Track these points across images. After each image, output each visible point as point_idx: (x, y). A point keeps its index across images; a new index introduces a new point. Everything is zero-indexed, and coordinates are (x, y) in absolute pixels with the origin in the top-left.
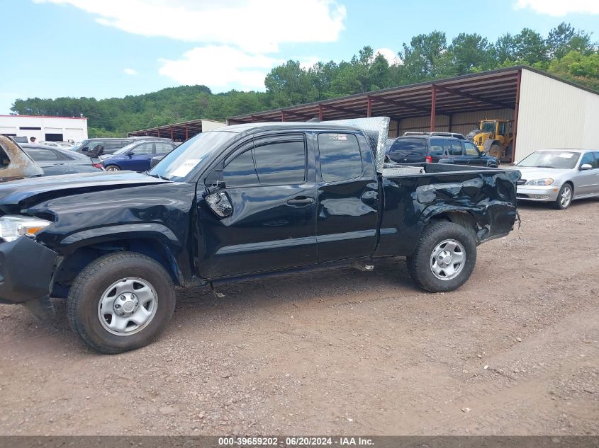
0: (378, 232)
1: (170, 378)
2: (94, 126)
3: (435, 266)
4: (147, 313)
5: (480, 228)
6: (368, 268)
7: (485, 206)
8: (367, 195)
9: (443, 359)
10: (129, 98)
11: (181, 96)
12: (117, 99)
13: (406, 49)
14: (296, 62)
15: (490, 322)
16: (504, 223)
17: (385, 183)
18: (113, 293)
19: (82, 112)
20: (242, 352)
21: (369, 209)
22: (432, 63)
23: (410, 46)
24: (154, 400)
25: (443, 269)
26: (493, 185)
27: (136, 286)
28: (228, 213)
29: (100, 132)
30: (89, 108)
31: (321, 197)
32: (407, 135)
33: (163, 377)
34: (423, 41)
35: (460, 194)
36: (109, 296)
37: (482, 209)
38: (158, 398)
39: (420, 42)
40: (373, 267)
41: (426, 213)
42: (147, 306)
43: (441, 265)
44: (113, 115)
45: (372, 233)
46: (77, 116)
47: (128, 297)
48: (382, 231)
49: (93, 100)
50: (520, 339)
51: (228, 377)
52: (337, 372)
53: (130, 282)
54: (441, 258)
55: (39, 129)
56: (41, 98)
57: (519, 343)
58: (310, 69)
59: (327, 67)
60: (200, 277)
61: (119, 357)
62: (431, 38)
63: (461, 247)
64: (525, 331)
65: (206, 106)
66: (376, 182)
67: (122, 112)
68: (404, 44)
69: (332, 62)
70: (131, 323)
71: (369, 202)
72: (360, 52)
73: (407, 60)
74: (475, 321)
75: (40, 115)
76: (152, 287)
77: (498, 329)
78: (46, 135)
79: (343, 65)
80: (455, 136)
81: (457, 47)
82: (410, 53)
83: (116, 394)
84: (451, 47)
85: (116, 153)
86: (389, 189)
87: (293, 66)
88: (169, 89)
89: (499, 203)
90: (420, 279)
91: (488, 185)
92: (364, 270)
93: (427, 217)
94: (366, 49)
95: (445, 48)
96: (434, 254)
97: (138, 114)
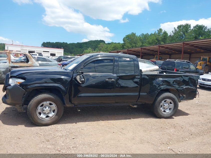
0: (139, 94)
1: (55, 136)
2: (66, 52)
3: (161, 108)
4: (53, 114)
5: (181, 96)
6: (135, 106)
7: (183, 88)
8: (136, 80)
9: (154, 143)
10: (78, 43)
11: (95, 43)
12: (74, 43)
13: (175, 29)
14: (134, 33)
15: (178, 131)
16: (192, 95)
17: (143, 77)
18: (42, 106)
19: (62, 47)
20: (82, 131)
21: (136, 85)
22: (185, 35)
23: (177, 29)
24: (47, 143)
25: (165, 110)
26: (187, 80)
27: (51, 104)
28: (83, 82)
29: (68, 54)
30: (65, 46)
31: (117, 80)
32: (168, 60)
33: (53, 135)
34: (182, 27)
35: (173, 82)
36: (41, 106)
37: (182, 89)
38: (48, 142)
39: (181, 27)
40: (137, 106)
41: (159, 88)
42: (54, 111)
43: (164, 108)
44: (73, 48)
45: (137, 94)
46: (61, 48)
47: (47, 108)
48: (141, 94)
49: (66, 43)
50: (187, 139)
51: (74, 139)
52: (112, 142)
53: (48, 102)
54: (164, 106)
55: (49, 52)
56: (51, 42)
57: (186, 141)
58: (139, 36)
59: (146, 35)
60: (72, 103)
61: (42, 127)
62: (185, 26)
63: (172, 102)
64: (191, 137)
65: (102, 47)
66: (139, 76)
67: (75, 48)
68: (175, 28)
69: (147, 33)
70: (47, 117)
71: (136, 83)
72: (158, 30)
73: (175, 34)
74: (172, 130)
75: (50, 47)
76: (56, 105)
77: (180, 134)
78: (51, 54)
79: (151, 34)
80: (186, 62)
81: (195, 30)
82: (176, 31)
83: (35, 139)
84: (192, 29)
85: (68, 61)
86: (144, 78)
87: (133, 34)
88: (91, 41)
89: (189, 87)
90: (155, 113)
91: (185, 80)
92: (134, 107)
93: (159, 90)
94: (160, 29)
95: (190, 29)
96: (161, 104)
97: (81, 49)
